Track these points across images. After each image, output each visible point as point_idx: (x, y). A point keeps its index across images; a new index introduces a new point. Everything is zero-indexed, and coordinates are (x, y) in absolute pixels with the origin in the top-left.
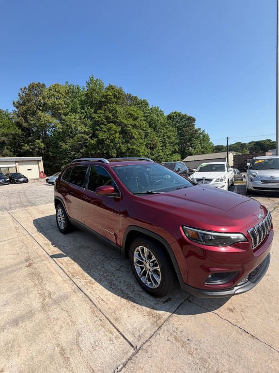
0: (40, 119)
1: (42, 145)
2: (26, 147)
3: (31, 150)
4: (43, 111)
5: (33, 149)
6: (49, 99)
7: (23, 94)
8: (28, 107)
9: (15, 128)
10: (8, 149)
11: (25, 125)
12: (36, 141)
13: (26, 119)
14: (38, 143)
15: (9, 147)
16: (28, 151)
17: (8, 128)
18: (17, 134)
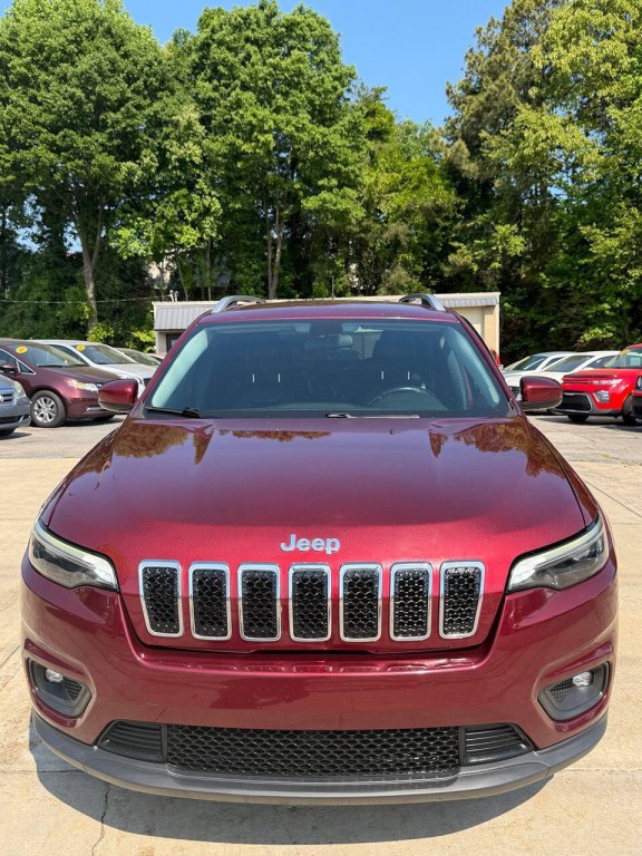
0: (522, 136)
1: (517, 245)
2: (463, 256)
3: (476, 268)
4: (537, 103)
5: (484, 264)
6: (565, 46)
7: (483, 48)
8: (487, 99)
9: (436, 186)
10: (405, 264)
11: (470, 168)
12: (498, 227)
13: (475, 146)
14: (504, 239)
15: (409, 257)
16: (466, 269)
17: (416, 188)
18: (439, 210)
